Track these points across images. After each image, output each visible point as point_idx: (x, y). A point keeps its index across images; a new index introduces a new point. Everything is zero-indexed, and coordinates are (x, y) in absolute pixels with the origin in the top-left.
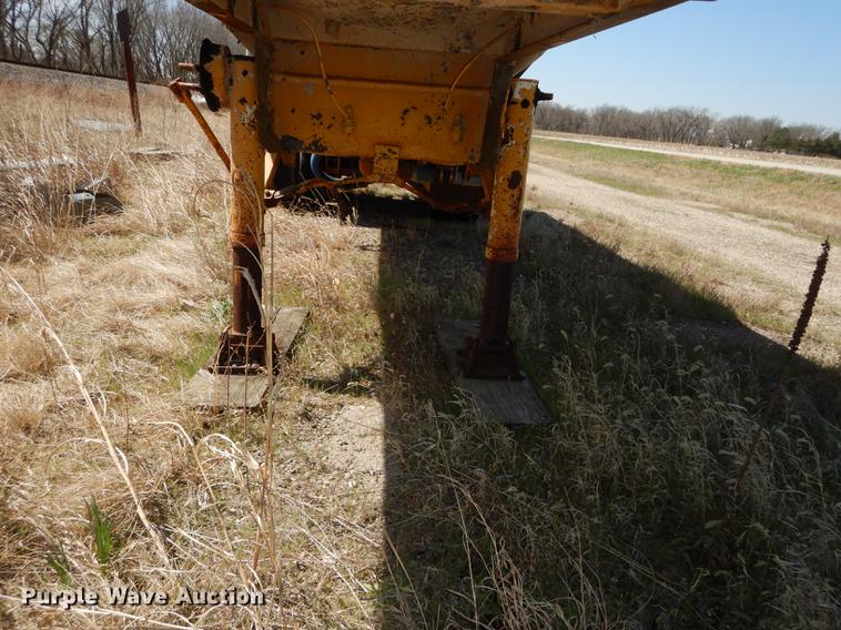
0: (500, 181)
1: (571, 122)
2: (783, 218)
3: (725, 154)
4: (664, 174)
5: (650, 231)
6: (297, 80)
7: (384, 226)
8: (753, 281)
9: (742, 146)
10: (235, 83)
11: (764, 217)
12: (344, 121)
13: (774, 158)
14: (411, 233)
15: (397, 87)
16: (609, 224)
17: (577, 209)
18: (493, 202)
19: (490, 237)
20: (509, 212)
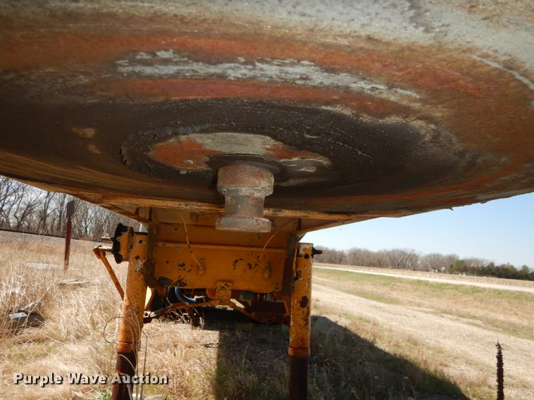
0: (295, 302)
1: (336, 258)
2: (475, 317)
3: (430, 277)
4: (396, 289)
5: (394, 329)
6: (172, 245)
7: (221, 329)
8: (466, 363)
9: (439, 271)
10: (134, 248)
11: (463, 316)
12: (198, 267)
13: (460, 278)
14: (238, 334)
15: (231, 248)
16: (367, 324)
17: (345, 314)
18: (291, 316)
19: (291, 340)
20: (302, 323)
